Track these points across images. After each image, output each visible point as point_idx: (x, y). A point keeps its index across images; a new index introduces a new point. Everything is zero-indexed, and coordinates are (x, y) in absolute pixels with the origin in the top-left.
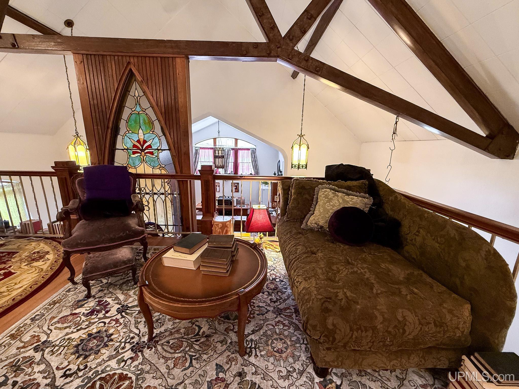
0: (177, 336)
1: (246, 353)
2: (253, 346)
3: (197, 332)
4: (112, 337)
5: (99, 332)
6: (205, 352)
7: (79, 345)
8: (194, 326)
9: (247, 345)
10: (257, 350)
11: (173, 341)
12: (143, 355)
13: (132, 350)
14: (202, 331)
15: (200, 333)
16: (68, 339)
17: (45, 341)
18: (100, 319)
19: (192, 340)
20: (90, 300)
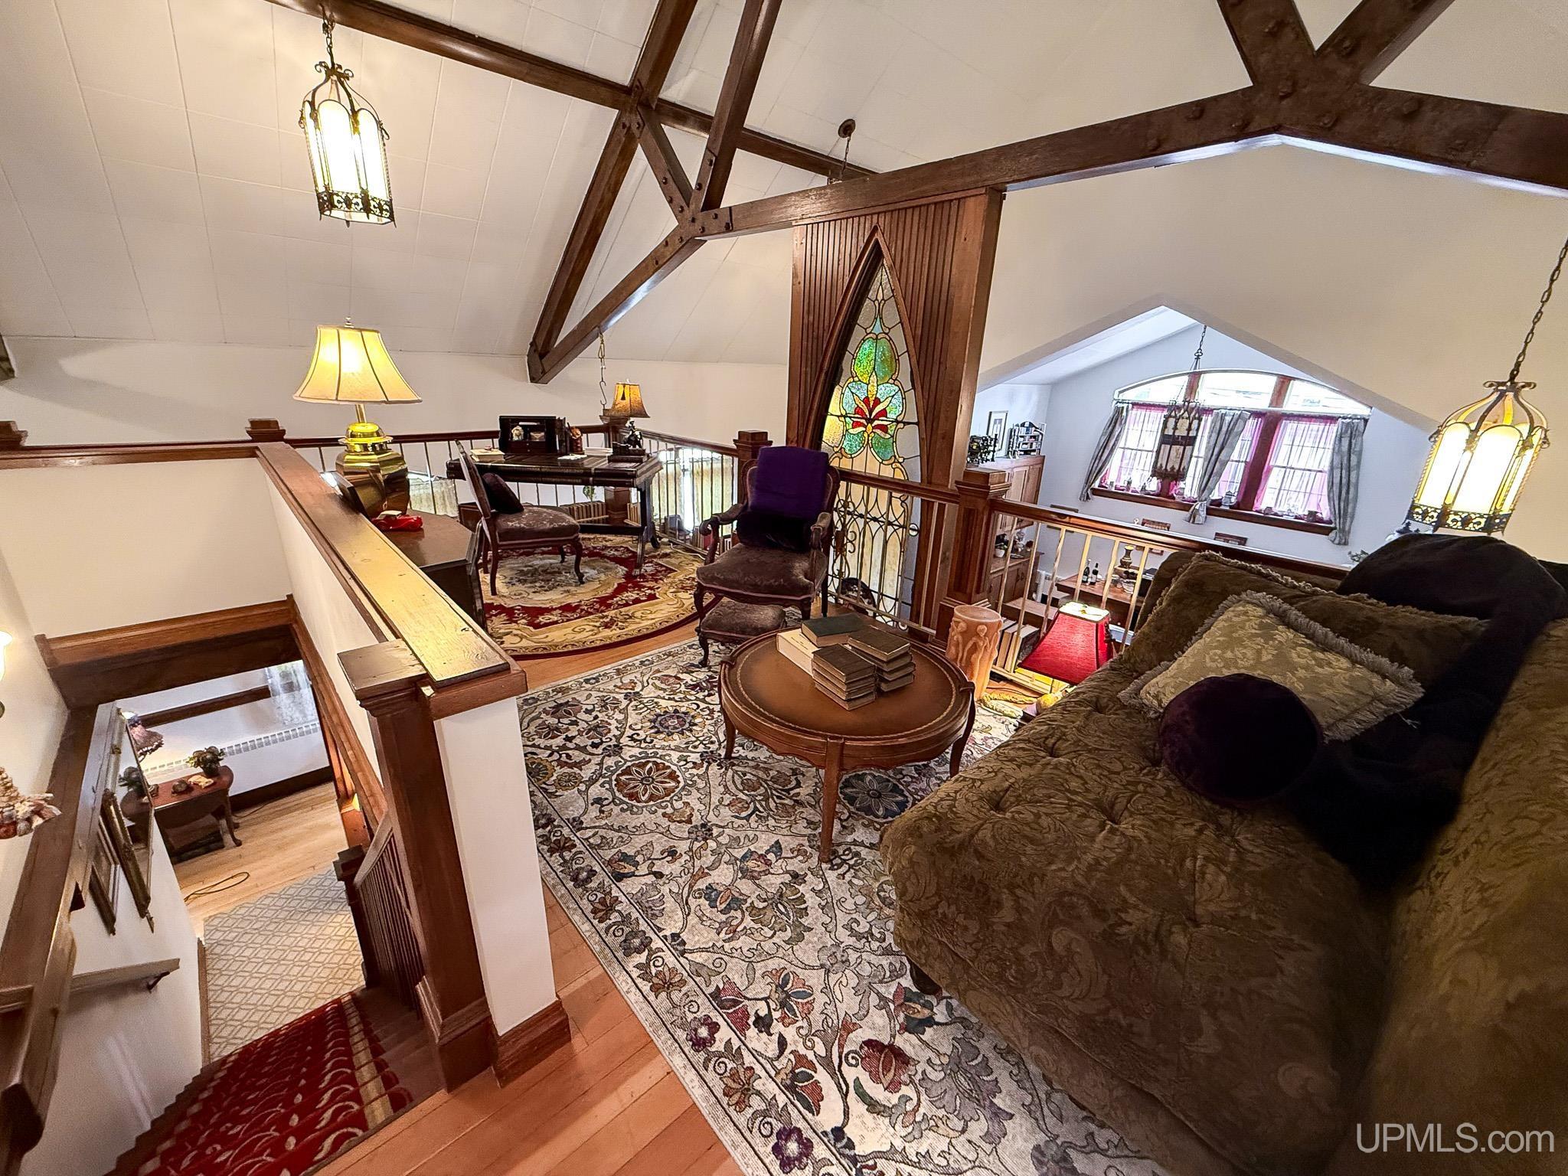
0: (761, 774)
1: (830, 861)
2: (852, 862)
3: (789, 786)
4: (694, 728)
5: (685, 713)
6: (777, 817)
7: (661, 715)
8: (793, 778)
9: (844, 854)
10: (852, 871)
11: (752, 777)
12: (707, 769)
13: (701, 756)
14: (797, 790)
15: (792, 792)
16: (656, 703)
17: (638, 693)
18: (697, 699)
19: (774, 792)
20: (703, 669)
